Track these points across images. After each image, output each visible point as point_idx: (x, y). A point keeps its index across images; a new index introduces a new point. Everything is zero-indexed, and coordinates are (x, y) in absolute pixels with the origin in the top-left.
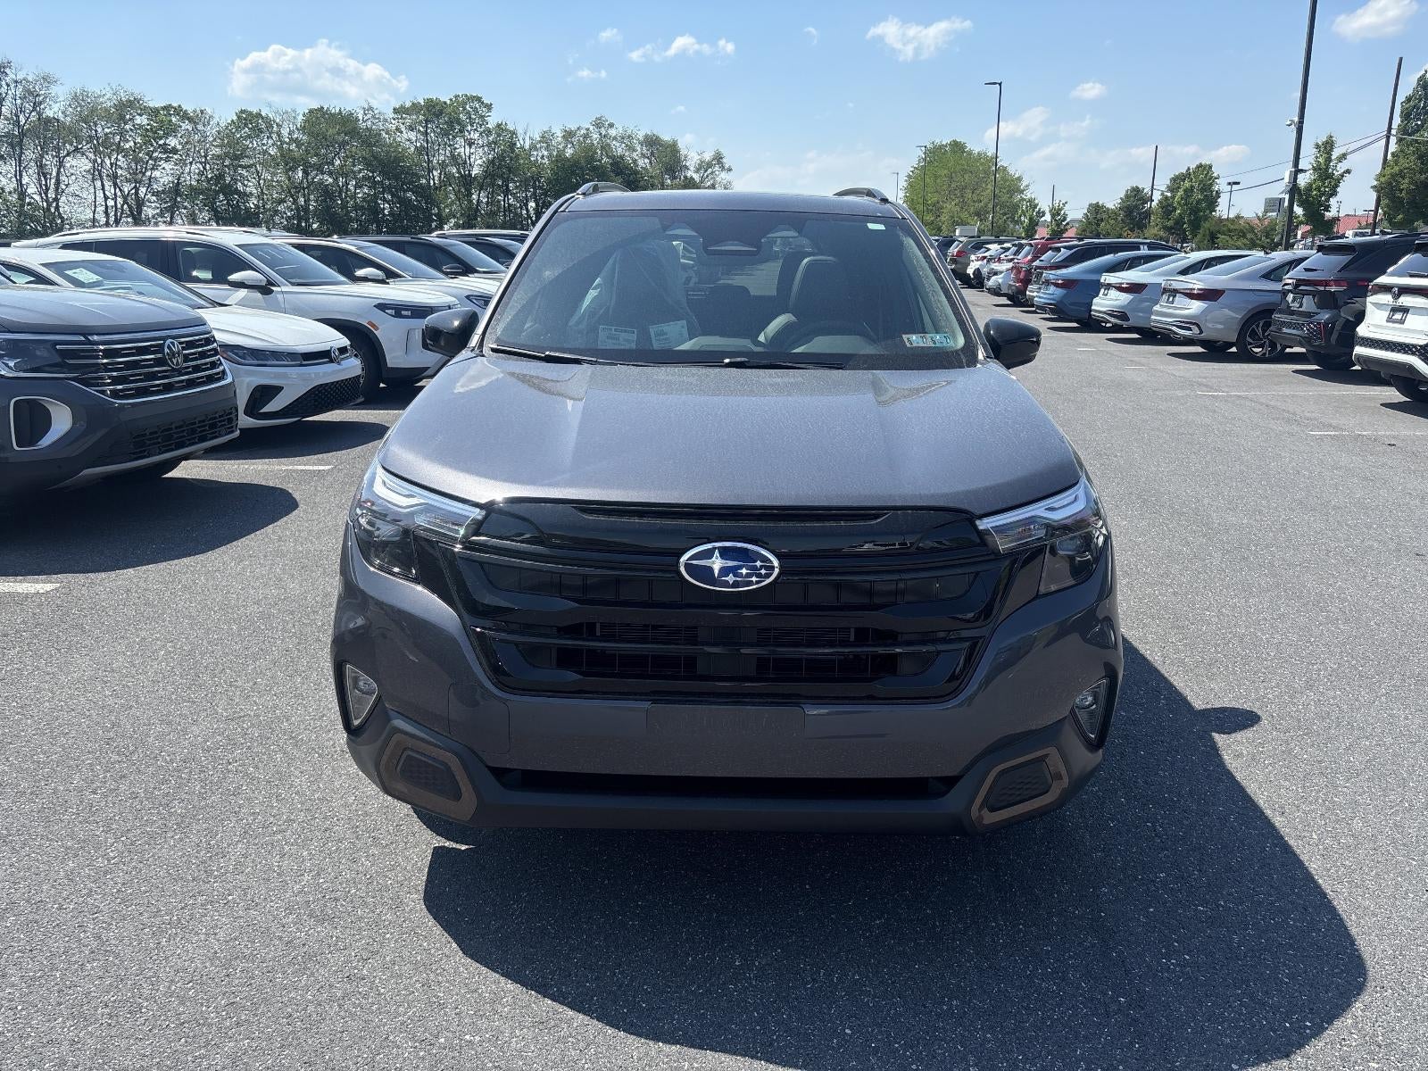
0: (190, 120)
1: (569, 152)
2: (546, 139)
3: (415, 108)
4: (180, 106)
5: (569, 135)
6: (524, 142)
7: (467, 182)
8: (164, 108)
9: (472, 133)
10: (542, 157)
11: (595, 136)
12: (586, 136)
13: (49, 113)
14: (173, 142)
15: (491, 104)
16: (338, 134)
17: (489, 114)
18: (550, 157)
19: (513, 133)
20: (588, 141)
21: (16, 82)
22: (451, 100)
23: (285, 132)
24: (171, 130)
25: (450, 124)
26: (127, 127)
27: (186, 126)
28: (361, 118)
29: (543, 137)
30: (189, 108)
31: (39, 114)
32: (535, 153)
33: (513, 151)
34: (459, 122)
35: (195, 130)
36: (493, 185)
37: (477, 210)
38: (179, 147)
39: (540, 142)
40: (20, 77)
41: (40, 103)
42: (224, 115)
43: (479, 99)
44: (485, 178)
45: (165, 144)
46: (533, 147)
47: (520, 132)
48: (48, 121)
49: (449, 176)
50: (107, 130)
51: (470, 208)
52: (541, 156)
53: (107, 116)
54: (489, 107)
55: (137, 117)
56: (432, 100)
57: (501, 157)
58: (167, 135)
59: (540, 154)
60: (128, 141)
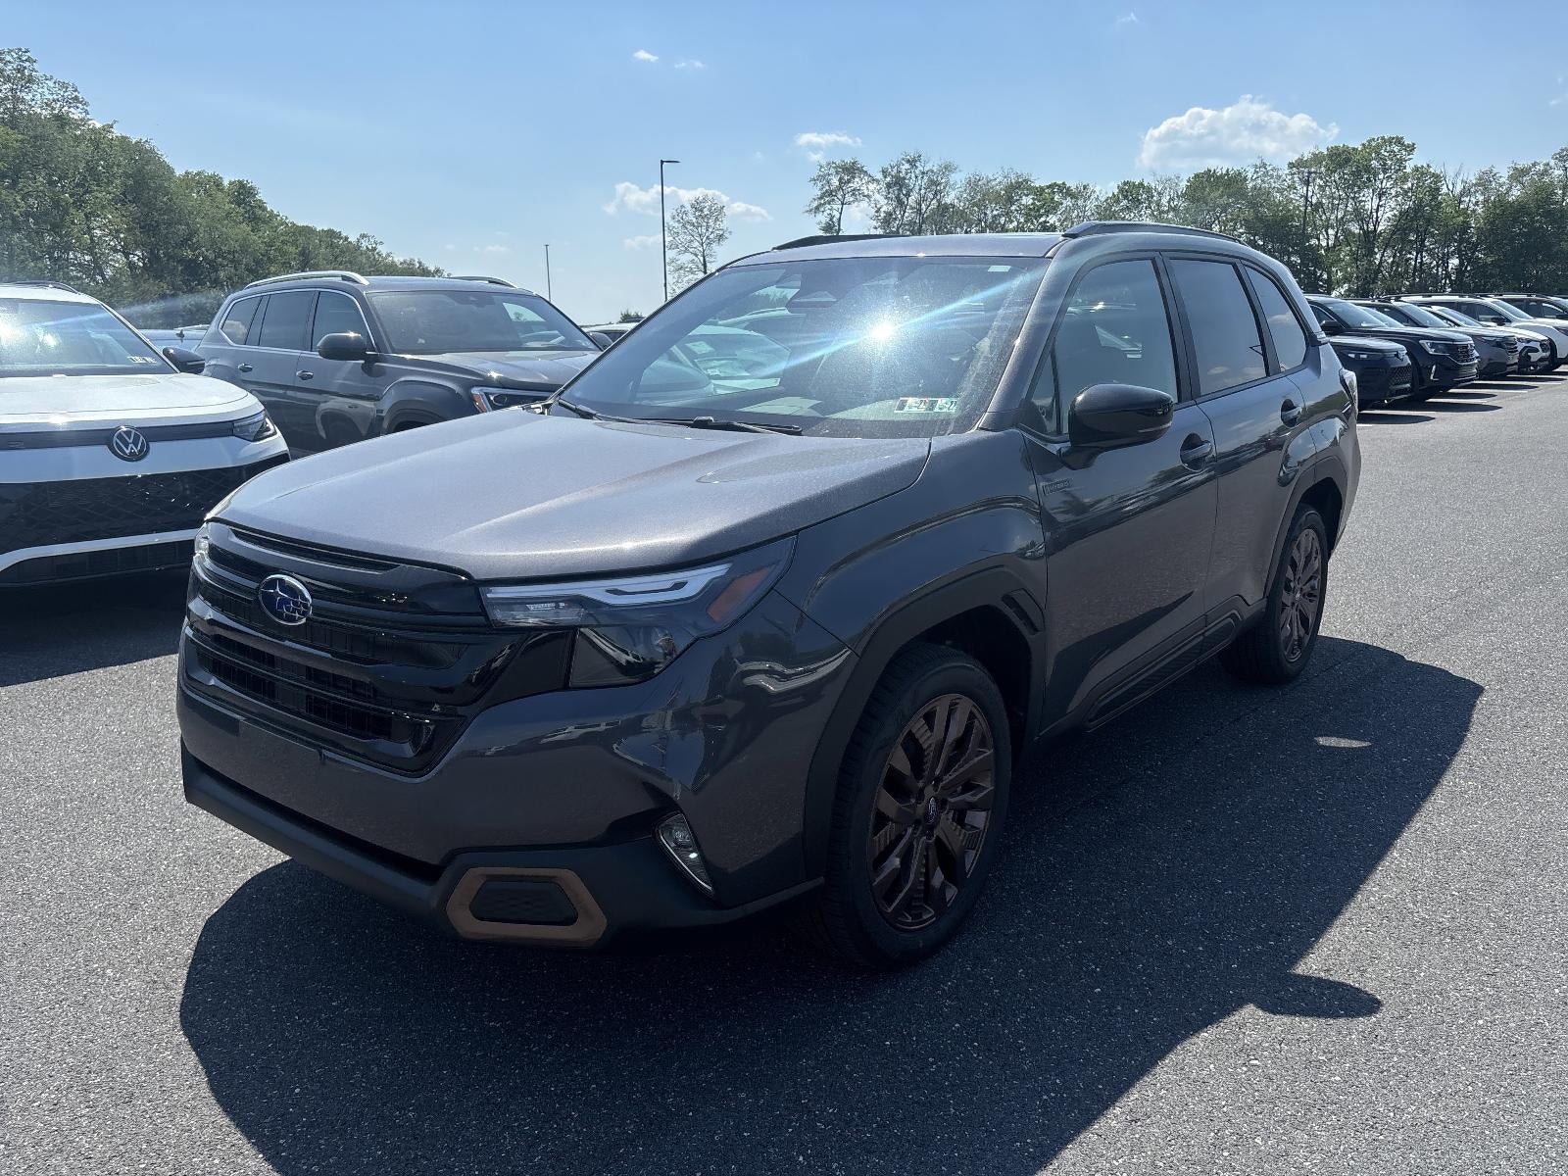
0: (1073, 196)
1: (1516, 192)
2: (1484, 182)
3: (1317, 159)
4: (1064, 183)
5: (1518, 174)
6: (1451, 186)
7: (1369, 239)
8: (1049, 187)
9: (1385, 181)
10: (1477, 204)
11: (1557, 172)
12: (1545, 173)
13: (948, 200)
14: (1052, 219)
15: (1414, 144)
16: (1221, 196)
17: (1411, 157)
18: (1486, 201)
19: (1437, 177)
20: (1546, 179)
21: (923, 173)
22: (1363, 145)
23: (1164, 201)
24: (1053, 208)
25: (1357, 174)
26: (1013, 208)
27: (1068, 202)
28: (1249, 176)
29: (1480, 179)
30: (1072, 184)
31: (939, 201)
32: (1467, 199)
33: (1434, 198)
34: (1368, 169)
35: (1076, 206)
36: (1404, 240)
37: (1378, 271)
38: (1057, 224)
39: (1475, 185)
40: (926, 169)
41: (940, 192)
42: (1105, 188)
43: (1399, 141)
44: (1394, 233)
45: (1045, 222)
46: (1466, 192)
47: (1450, 174)
48: (946, 207)
49: (1348, 233)
50: (995, 213)
51: (1367, 270)
52: (1475, 203)
53: (997, 198)
54: (1411, 149)
55: (1024, 197)
56: (1337, 148)
57: (1419, 207)
58: (1047, 213)
59: (1474, 200)
60: (1012, 222)
